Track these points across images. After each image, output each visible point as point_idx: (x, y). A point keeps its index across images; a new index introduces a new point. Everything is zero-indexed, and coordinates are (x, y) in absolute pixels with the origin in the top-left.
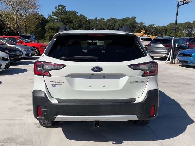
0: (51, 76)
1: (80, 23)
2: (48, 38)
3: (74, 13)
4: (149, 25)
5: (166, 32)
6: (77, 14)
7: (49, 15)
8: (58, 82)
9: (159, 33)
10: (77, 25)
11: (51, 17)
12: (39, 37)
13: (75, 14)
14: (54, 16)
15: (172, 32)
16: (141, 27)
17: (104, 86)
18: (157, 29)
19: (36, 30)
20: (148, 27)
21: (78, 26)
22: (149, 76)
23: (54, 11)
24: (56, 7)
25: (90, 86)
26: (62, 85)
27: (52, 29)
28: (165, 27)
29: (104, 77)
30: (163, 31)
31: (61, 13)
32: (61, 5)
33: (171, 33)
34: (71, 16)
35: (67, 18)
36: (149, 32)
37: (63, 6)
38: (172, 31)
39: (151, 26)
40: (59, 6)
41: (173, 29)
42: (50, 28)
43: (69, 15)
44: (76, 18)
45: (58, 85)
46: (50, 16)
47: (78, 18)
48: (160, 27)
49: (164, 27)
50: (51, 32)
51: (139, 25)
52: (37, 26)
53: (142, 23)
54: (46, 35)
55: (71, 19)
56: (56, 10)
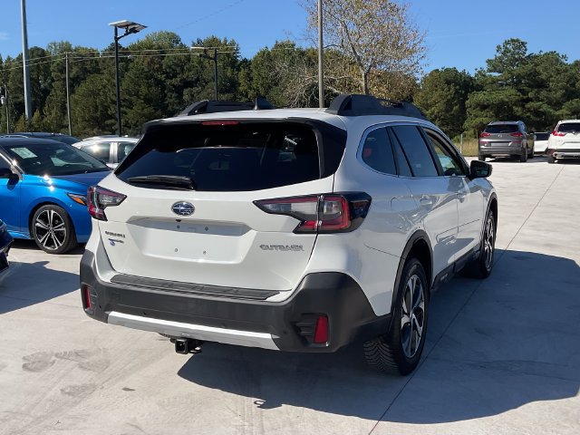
1: (573, 85)
2: (472, 131)
3: (552, 59)
6: (563, 60)
7: (479, 69)
8: (116, 234)
10: (560, 93)
11: (484, 76)
12: (454, 130)
13: (557, 60)
14: (491, 71)
17: (205, 252)
19: (447, 111)
21: (564, 95)
22: (318, 232)
23: (493, 58)
24: (499, 47)
25: (176, 250)
26: (122, 242)
27: (484, 107)
29: (207, 229)
31: (513, 61)
32: (513, 40)
34: (539, 69)
35: (529, 75)
37: (517, 41)
40: (507, 43)
42: (478, 105)
43: (536, 65)
44: (558, 72)
45: (118, 241)
46: (479, 72)
47: (566, 71)
50: (482, 116)
52: (448, 101)
54: (466, 124)
55: (543, 77)
56: (499, 55)
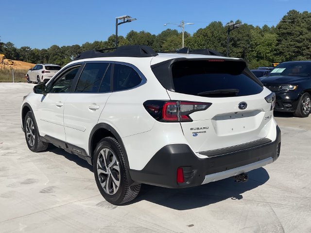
0: (192, 121)
4: (22, 48)
5: (47, 58)
8: (201, 128)
9: (38, 59)
15: (56, 58)
16: (10, 50)
17: (244, 127)
18: (34, 54)
20: (20, 50)
25: (232, 129)
26: (205, 132)
28: (46, 51)
29: (242, 115)
30: (43, 57)
33: (55, 60)
36: (22, 58)
38: (56, 56)
39: (24, 49)
41: (56, 54)
45: (200, 132)
48: (38, 51)
49: (44, 50)
51: (5, 46)
53: (10, 44)
